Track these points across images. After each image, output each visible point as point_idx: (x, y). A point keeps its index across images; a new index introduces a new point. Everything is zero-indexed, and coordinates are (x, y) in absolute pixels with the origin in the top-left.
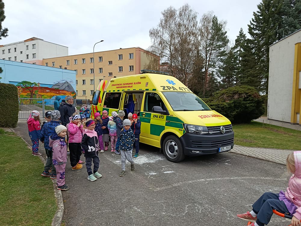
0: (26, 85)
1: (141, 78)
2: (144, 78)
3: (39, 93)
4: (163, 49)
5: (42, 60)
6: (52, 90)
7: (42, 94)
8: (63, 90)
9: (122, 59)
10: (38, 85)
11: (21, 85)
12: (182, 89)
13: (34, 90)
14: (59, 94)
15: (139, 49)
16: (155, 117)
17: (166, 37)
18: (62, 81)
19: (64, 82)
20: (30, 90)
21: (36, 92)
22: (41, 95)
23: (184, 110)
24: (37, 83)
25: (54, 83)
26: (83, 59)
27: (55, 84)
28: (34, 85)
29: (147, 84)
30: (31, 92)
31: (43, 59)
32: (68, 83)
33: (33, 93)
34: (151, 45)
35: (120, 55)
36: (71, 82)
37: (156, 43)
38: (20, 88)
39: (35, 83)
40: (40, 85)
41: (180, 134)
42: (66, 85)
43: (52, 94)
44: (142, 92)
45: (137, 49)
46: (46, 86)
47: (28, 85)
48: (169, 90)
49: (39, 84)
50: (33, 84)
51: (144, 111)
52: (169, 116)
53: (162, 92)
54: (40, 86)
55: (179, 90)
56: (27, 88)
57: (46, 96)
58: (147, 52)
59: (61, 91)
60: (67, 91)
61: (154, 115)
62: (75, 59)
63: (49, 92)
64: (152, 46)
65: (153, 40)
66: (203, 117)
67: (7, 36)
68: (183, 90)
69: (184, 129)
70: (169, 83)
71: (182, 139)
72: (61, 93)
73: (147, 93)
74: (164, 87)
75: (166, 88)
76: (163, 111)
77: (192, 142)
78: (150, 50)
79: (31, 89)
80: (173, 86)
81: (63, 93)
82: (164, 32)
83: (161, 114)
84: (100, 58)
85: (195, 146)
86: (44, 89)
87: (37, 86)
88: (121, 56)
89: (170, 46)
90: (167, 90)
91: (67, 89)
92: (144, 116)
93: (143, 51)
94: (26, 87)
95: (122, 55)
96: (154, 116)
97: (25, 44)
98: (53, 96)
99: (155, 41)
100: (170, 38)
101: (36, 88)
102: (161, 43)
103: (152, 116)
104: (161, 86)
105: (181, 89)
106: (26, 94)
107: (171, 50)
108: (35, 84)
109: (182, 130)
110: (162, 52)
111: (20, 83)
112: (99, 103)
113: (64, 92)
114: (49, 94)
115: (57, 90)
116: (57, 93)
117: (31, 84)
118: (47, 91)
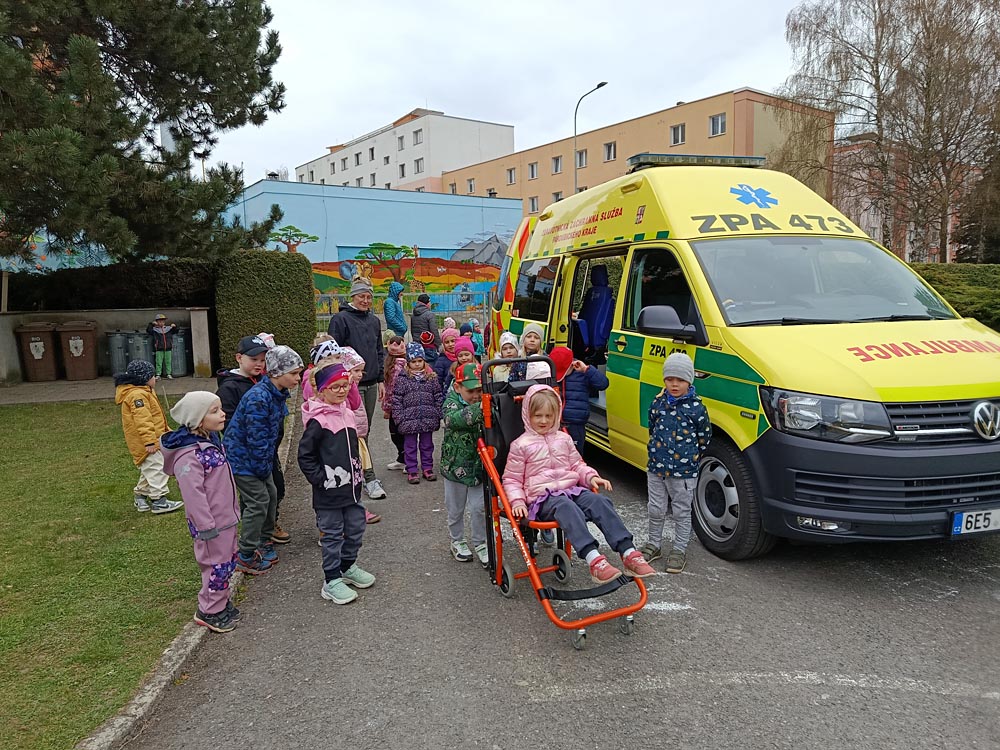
0: (380, 256)
1: (626, 189)
2: (634, 187)
3: (417, 278)
4: (845, 80)
5: (440, 176)
6: (453, 266)
7: (426, 279)
8: (483, 266)
9: (683, 139)
10: (413, 253)
11: (368, 254)
12: (807, 221)
13: (403, 270)
14: (473, 277)
15: (749, 95)
16: (657, 352)
17: (860, 29)
18: (481, 237)
19: (487, 238)
20: (391, 269)
21: (409, 275)
22: (424, 285)
23: (786, 322)
24: (410, 246)
25: (459, 244)
26: (557, 159)
27: (459, 248)
28: (403, 254)
29: (641, 214)
30: (394, 275)
31: (444, 174)
32: (498, 241)
34: (794, 73)
35: (675, 129)
36: (508, 236)
37: (816, 63)
38: (367, 264)
39: (404, 247)
40: (418, 252)
41: (744, 435)
42: (494, 247)
43: (454, 279)
44: (623, 251)
45: (739, 97)
46: (436, 255)
47: (387, 256)
48: (729, 232)
49: (416, 249)
50: (399, 250)
51: (624, 327)
52: (707, 348)
53: (692, 242)
54: (419, 257)
55: (787, 228)
56: (384, 263)
57: (437, 286)
58: (778, 102)
59: (479, 267)
60: (497, 266)
61: (653, 346)
62: (532, 159)
63: (441, 274)
64: (797, 77)
65: (802, 51)
66: (871, 353)
67: (282, 106)
68: (808, 227)
69: (761, 410)
70: (746, 198)
71: (754, 456)
72: (480, 274)
73: (639, 254)
74: (711, 219)
75: (719, 223)
76: (681, 327)
77: (799, 475)
78: (791, 92)
79: (394, 266)
80: (762, 212)
81: (484, 275)
82: (852, 14)
83: (675, 339)
84: (609, 146)
85: (813, 497)
86: (430, 264)
87: (410, 257)
88: (678, 132)
89: (876, 62)
90: (723, 230)
91: (494, 261)
92: (621, 348)
93: (762, 99)
94: (380, 261)
95: (683, 126)
96: (654, 352)
97: (395, 133)
98: (457, 284)
99: (809, 55)
100: (877, 32)
101: (408, 263)
102: (834, 58)
103: (647, 349)
104: (693, 218)
105: (802, 224)
106: (382, 281)
107: (878, 78)
108: (406, 252)
109: (754, 417)
110: (839, 93)
111: (364, 250)
112: (507, 300)
113: (487, 270)
114: (444, 279)
115: (466, 264)
116: (467, 276)
117: (395, 251)
118: (439, 270)
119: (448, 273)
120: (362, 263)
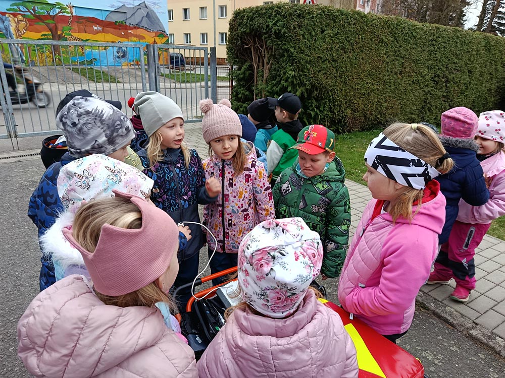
0: (34, 10)
6: (108, 26)
7: (84, 36)
8: (135, 28)
13: (60, 26)
14: (127, 36)
19: (137, 3)
20: (47, 25)
21: (66, 31)
24: (65, 4)
25: (112, 6)
27: (113, 9)
28: (58, 10)
30: (50, 30)
32: (146, 7)
33: (59, 33)
36: (155, 4)
38: (20, 17)
39: (58, 4)
42: (143, 12)
43: (110, 37)
46: (90, 14)
50: (53, 6)
54: (74, 14)
56: (39, 18)
57: (95, 42)
59: (131, 29)
60: (146, 29)
72: (132, 35)
79: (50, 22)
81: (136, 36)
86: (86, 22)
87: (65, 14)
91: (145, 24)
94: (35, 16)
101: (64, 20)
106: (39, 35)
108: (61, 8)
113: (139, 32)
114: (100, 37)
115: (120, 25)
116: (121, 36)
117: (49, 7)
118: (95, 28)
119: (103, 31)
120: (15, 15)
